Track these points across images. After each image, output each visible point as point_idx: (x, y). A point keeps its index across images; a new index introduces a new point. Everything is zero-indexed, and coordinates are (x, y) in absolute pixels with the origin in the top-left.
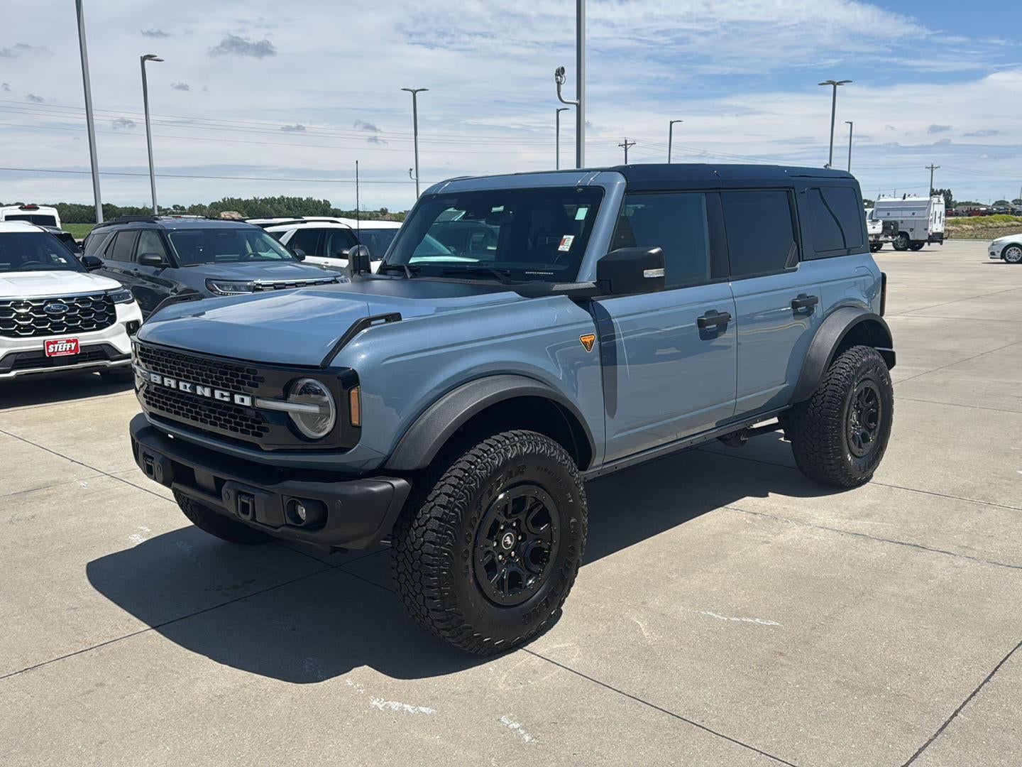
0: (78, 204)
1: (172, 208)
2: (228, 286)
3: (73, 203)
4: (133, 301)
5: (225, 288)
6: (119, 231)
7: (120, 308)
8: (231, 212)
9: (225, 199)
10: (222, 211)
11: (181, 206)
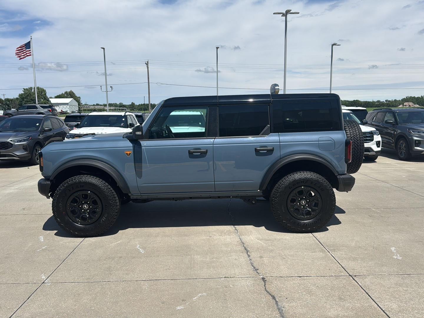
0: (346, 100)
1: (385, 101)
2: (415, 131)
3: (345, 100)
4: (379, 135)
5: (415, 132)
6: (378, 112)
7: (375, 136)
8: (409, 102)
9: (407, 97)
10: (405, 102)
11: (389, 100)
